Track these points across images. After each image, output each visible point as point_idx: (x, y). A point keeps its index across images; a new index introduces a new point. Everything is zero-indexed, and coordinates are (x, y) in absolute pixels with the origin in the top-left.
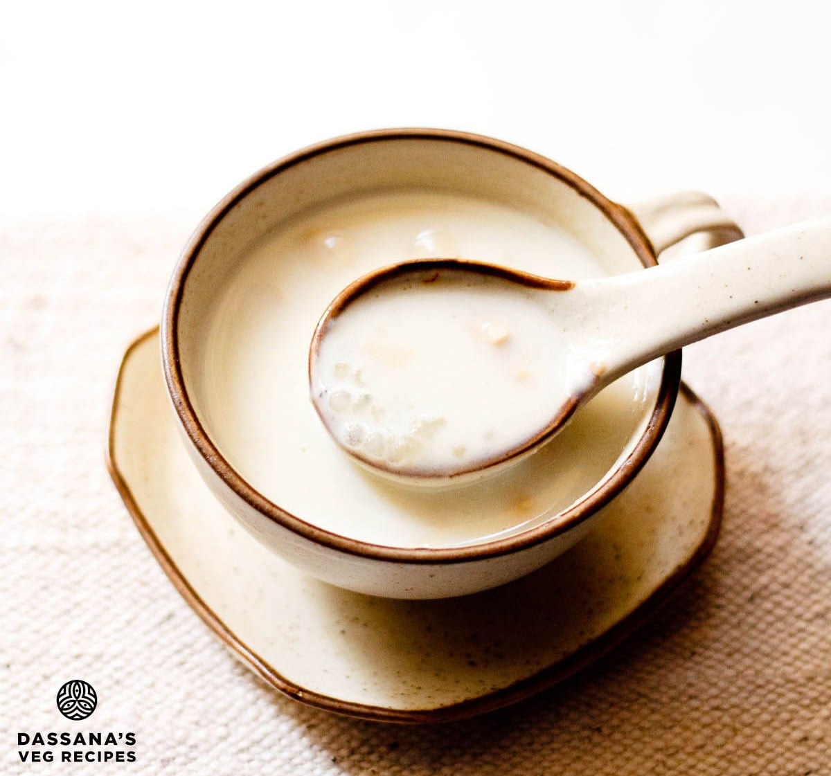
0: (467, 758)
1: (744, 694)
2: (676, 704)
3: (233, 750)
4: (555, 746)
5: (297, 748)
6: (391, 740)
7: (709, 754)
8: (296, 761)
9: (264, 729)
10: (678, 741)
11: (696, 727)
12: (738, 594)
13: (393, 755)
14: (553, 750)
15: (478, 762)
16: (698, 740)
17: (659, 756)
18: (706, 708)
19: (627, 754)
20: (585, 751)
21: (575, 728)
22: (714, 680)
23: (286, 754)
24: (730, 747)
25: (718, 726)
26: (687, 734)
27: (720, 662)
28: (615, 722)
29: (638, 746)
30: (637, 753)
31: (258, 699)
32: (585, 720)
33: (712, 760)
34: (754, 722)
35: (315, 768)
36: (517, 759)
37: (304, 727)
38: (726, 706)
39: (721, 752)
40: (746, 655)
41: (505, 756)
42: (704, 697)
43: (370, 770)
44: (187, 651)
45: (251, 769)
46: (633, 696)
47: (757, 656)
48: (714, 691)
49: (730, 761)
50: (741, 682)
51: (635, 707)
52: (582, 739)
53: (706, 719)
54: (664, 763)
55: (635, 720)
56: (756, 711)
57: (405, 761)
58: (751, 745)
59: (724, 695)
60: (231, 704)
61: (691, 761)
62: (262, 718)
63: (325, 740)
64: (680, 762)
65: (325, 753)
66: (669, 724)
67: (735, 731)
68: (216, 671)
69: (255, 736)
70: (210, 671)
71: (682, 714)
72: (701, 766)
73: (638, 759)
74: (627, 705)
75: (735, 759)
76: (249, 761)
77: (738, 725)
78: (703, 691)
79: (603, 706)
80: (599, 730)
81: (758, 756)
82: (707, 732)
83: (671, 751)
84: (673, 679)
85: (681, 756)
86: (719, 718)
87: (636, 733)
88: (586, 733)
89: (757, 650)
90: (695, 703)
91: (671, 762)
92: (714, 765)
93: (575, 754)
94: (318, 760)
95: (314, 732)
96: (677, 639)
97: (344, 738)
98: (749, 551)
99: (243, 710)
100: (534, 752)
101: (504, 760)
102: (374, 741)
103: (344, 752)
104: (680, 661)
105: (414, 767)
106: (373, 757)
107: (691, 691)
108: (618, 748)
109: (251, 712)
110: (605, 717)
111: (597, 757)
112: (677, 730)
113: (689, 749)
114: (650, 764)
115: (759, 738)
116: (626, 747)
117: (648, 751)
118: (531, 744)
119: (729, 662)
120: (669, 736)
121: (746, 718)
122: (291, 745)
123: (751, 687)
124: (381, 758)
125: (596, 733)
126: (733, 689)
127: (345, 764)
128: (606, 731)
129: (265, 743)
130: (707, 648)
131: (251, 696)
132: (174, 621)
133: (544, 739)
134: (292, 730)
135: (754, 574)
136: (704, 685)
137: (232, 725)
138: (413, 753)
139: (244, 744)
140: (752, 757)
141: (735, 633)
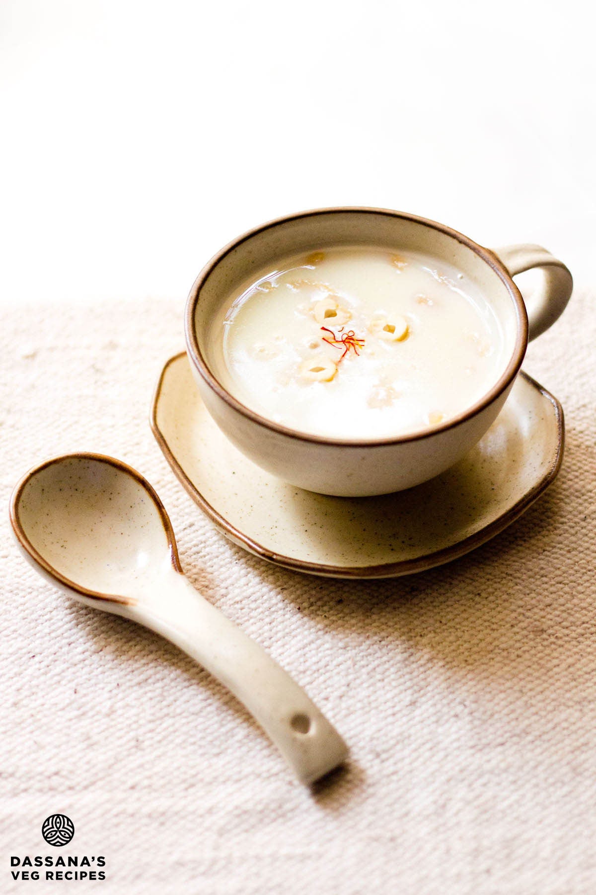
0: (388, 610)
1: (578, 575)
2: (532, 580)
3: (231, 602)
4: (449, 603)
5: (274, 601)
6: (338, 598)
7: (555, 609)
8: (273, 609)
9: (251, 590)
10: (534, 602)
11: (546, 593)
12: (575, 516)
13: (339, 607)
14: (448, 606)
15: (397, 612)
16: (548, 601)
17: (520, 610)
18: (553, 582)
19: (499, 609)
20: (469, 607)
21: (463, 593)
22: (559, 566)
23: (266, 605)
24: (569, 605)
25: (561, 593)
26: (540, 597)
27: (562, 555)
28: (490, 590)
29: (506, 604)
30: (505, 608)
31: (248, 573)
32: (470, 588)
33: (557, 613)
34: (586, 590)
35: (287, 614)
36: (423, 611)
37: (279, 589)
38: (566, 582)
39: (563, 608)
40: (581, 552)
41: (416, 609)
42: (552, 576)
43: (323, 616)
44: (202, 545)
45: (242, 614)
46: (504, 575)
47: (588, 552)
48: (558, 572)
49: (569, 614)
50: (576, 568)
51: (504, 581)
52: (469, 599)
53: (553, 589)
54: (524, 615)
55: (504, 589)
56: (587, 584)
57: (346, 611)
58: (584, 605)
59: (565, 575)
60: (230, 577)
61: (542, 613)
62: (250, 584)
63: (292, 596)
64: (535, 614)
65: (292, 605)
66: (528, 592)
67: (573, 596)
68: (221, 557)
69: (245, 594)
70: (217, 557)
71: (537, 586)
72: (549, 616)
73: (506, 612)
74: (499, 580)
75: (573, 613)
76: (242, 609)
77: (574, 593)
78: (550, 572)
79: (483, 580)
80: (479, 594)
81: (589, 611)
82: (554, 596)
83: (529, 607)
84: (530, 565)
85: (535, 610)
86: (562, 589)
87: (505, 597)
88: (470, 596)
89: (588, 549)
90: (545, 579)
91: (528, 614)
92: (559, 616)
93: (463, 608)
94: (288, 609)
95: (285, 592)
96: (533, 541)
97: (305, 596)
98: (583, 491)
99: (237, 580)
100: (435, 607)
101: (415, 612)
102: (326, 599)
103: (305, 605)
104: (535, 555)
105: (353, 615)
106: (325, 608)
107: (542, 572)
108: (493, 606)
109: (243, 581)
110: (483, 587)
111: (478, 610)
112: (533, 595)
113: (541, 606)
114: (514, 615)
115: (589, 600)
116: (498, 605)
117: (513, 607)
118: (432, 602)
119: (569, 555)
120: (527, 598)
121: (580, 588)
122: (270, 598)
123: (584, 571)
124: (331, 609)
125: (477, 597)
126: (571, 572)
127: (306, 612)
128: (484, 595)
129: (253, 598)
130: (554, 547)
131: (243, 572)
132: (193, 528)
133: (442, 599)
134: (270, 590)
135: (586, 505)
136: (552, 569)
137: (230, 588)
138: (353, 606)
139: (238, 599)
140: (584, 612)
141: (573, 539)
